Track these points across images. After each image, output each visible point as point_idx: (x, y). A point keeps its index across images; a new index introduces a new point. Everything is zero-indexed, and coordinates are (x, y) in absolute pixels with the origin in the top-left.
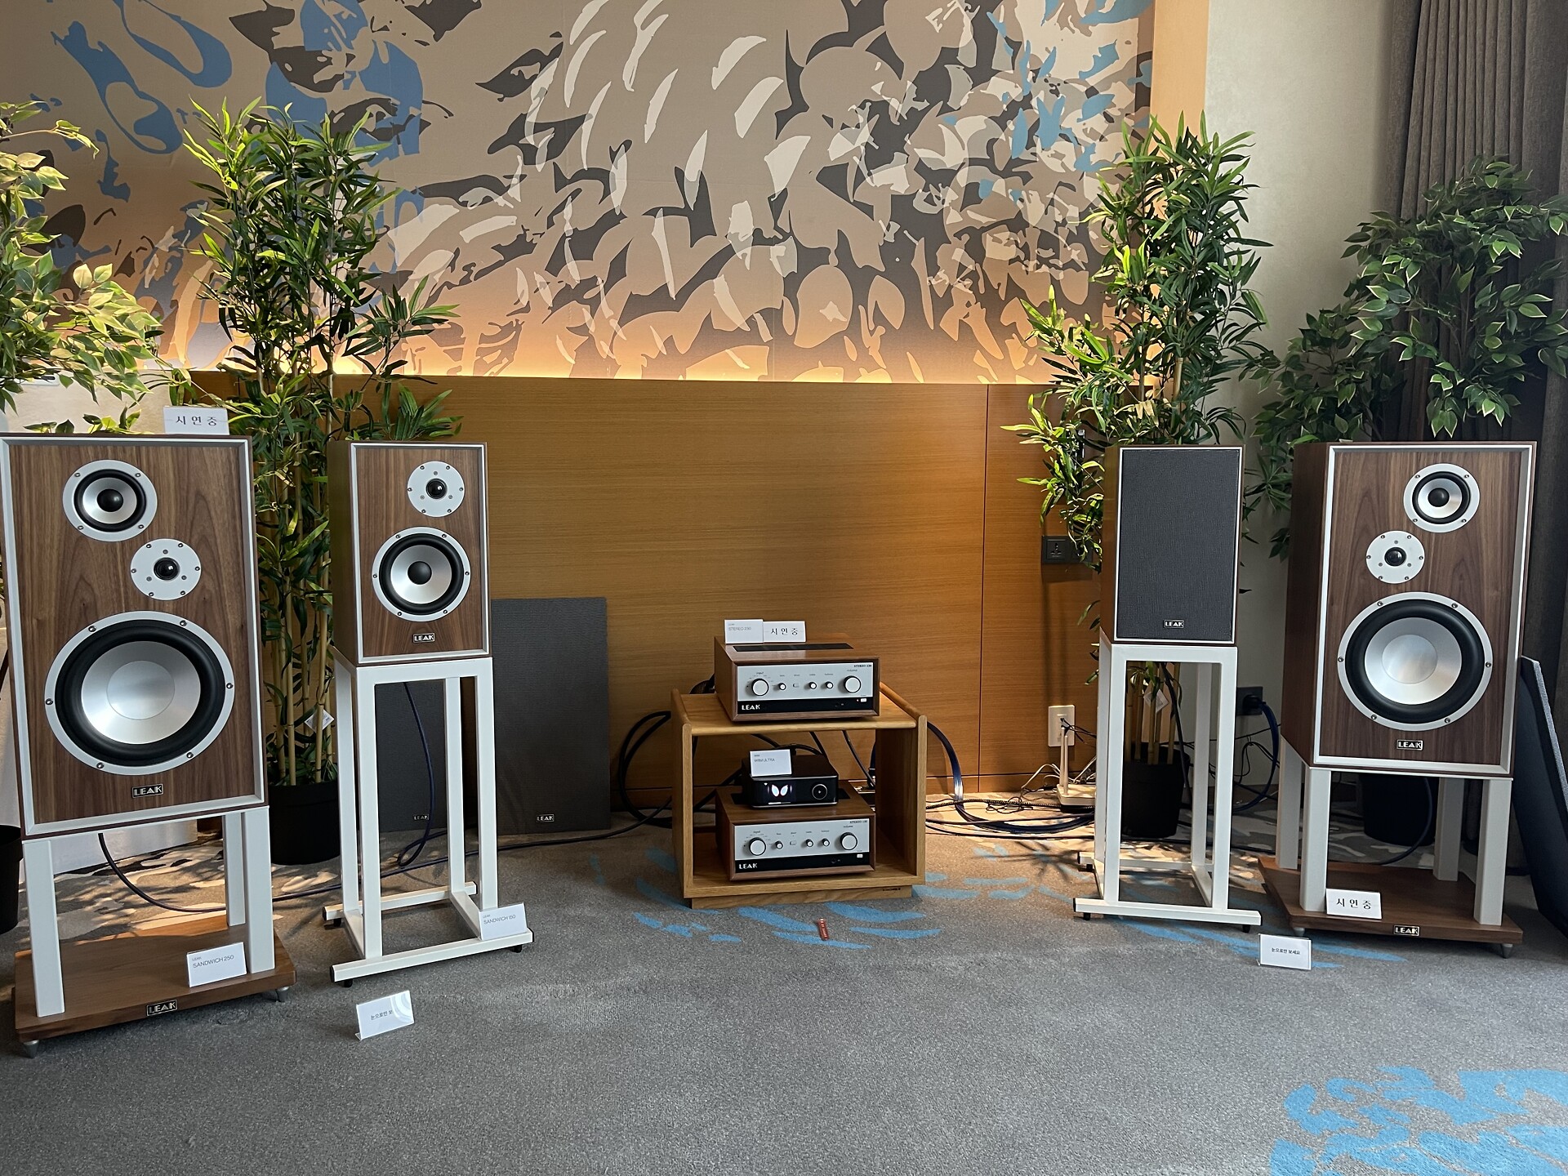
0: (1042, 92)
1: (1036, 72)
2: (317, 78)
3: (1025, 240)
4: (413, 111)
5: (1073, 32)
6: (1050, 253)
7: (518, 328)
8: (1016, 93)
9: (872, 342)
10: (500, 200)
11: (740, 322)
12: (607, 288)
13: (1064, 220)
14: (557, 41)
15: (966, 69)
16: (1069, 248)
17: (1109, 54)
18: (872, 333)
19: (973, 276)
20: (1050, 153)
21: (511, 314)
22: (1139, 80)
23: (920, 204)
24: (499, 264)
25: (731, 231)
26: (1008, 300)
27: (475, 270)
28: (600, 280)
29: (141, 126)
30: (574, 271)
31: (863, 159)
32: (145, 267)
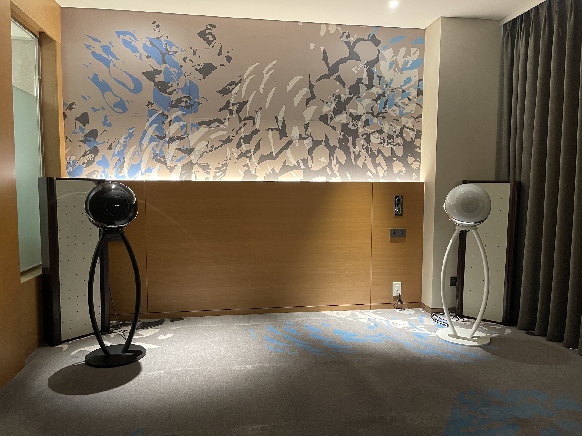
0: (388, 91)
1: (386, 85)
2: (168, 91)
3: (383, 137)
4: (196, 100)
5: (398, 73)
6: (391, 140)
7: (227, 165)
8: (380, 92)
9: (335, 169)
10: (222, 126)
11: (295, 163)
12: (254, 153)
13: (395, 130)
14: (240, 78)
15: (365, 85)
16: (397, 139)
17: (409, 80)
18: (335, 166)
19: (367, 148)
20: (391, 110)
21: (225, 161)
22: (419, 87)
23: (351, 126)
24: (221, 146)
25: (292, 135)
26: (378, 155)
27: (214, 147)
28: (252, 150)
29: (116, 105)
30: (244, 148)
31: (333, 112)
32: (116, 147)
